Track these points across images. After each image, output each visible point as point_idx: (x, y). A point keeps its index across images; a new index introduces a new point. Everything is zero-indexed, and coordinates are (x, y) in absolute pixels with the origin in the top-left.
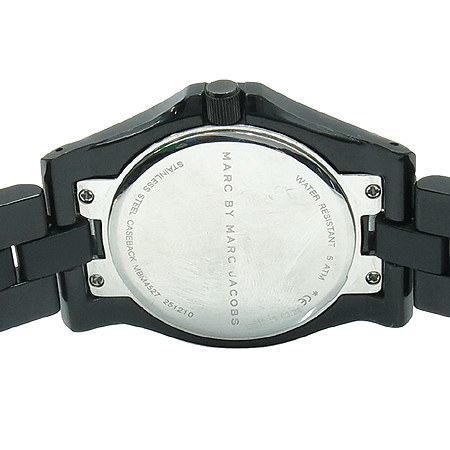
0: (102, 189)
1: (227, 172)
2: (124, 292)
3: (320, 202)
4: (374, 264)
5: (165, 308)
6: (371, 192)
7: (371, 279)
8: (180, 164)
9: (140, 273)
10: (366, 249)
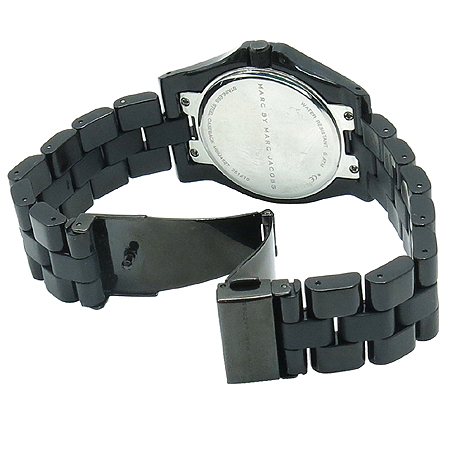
0: (194, 99)
1: (262, 96)
2: (210, 162)
3: (316, 119)
4: (353, 161)
5: (232, 174)
6: (347, 116)
7: (353, 169)
8: (235, 88)
9: (217, 150)
10: (348, 151)
